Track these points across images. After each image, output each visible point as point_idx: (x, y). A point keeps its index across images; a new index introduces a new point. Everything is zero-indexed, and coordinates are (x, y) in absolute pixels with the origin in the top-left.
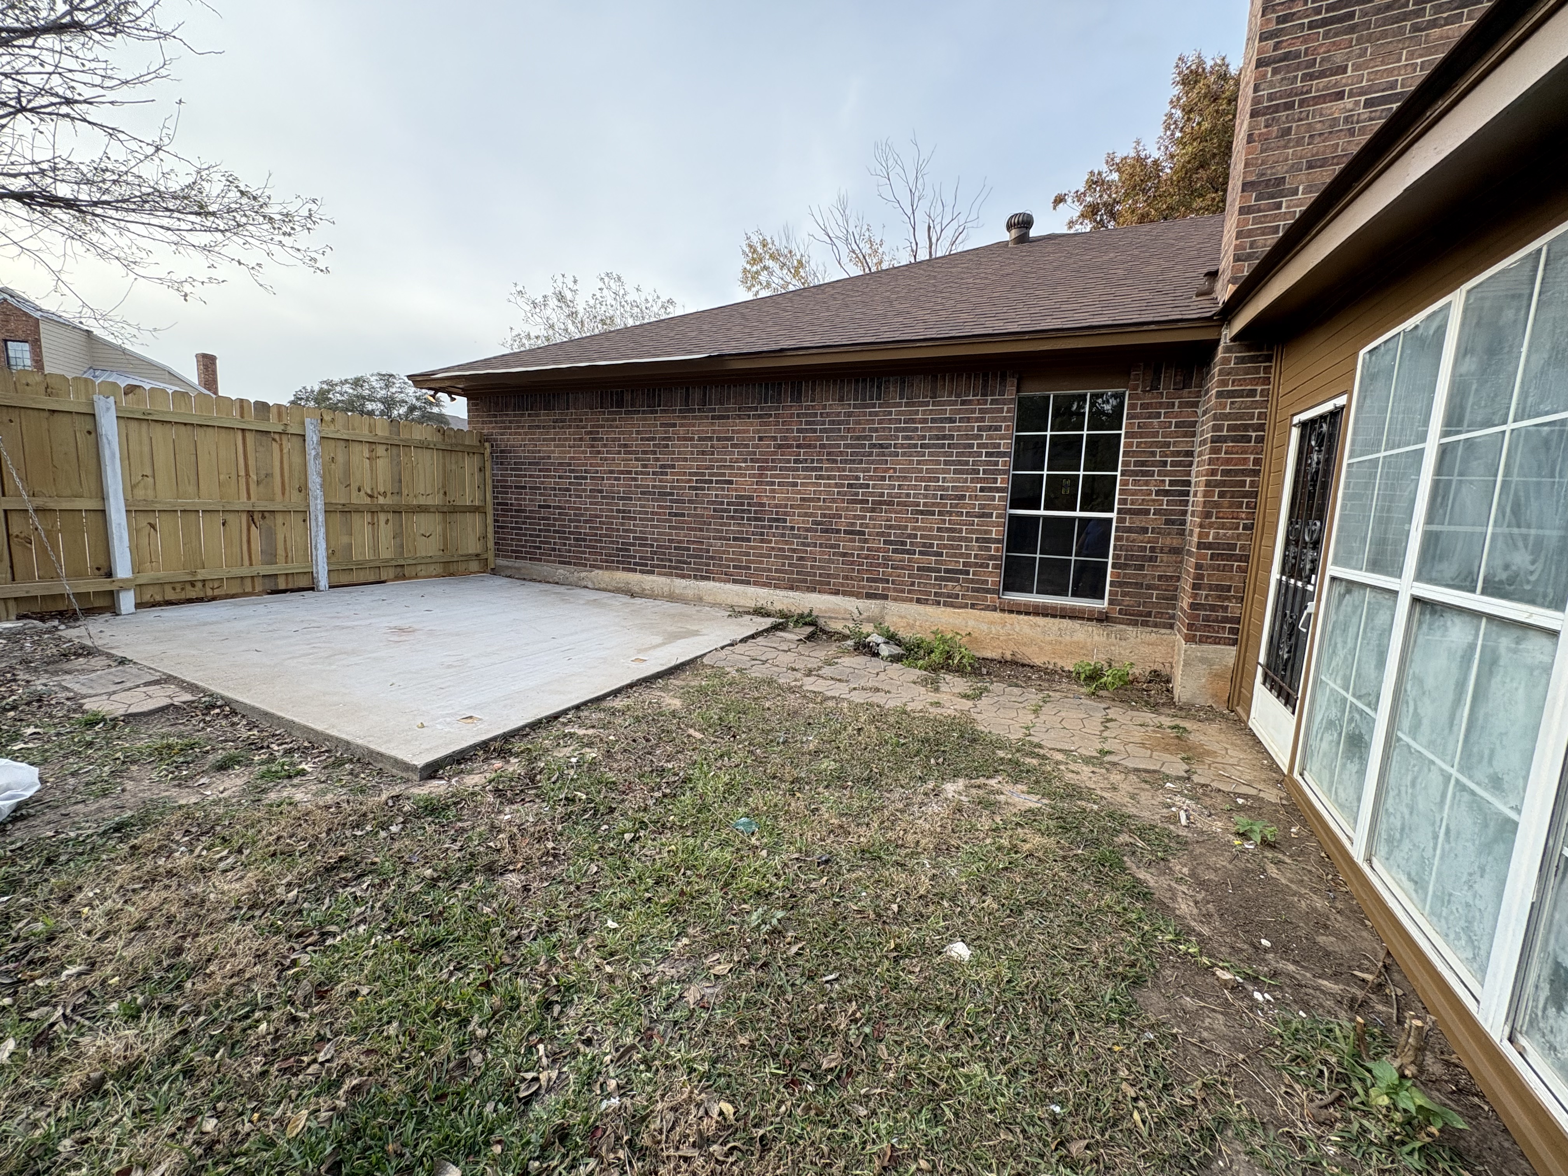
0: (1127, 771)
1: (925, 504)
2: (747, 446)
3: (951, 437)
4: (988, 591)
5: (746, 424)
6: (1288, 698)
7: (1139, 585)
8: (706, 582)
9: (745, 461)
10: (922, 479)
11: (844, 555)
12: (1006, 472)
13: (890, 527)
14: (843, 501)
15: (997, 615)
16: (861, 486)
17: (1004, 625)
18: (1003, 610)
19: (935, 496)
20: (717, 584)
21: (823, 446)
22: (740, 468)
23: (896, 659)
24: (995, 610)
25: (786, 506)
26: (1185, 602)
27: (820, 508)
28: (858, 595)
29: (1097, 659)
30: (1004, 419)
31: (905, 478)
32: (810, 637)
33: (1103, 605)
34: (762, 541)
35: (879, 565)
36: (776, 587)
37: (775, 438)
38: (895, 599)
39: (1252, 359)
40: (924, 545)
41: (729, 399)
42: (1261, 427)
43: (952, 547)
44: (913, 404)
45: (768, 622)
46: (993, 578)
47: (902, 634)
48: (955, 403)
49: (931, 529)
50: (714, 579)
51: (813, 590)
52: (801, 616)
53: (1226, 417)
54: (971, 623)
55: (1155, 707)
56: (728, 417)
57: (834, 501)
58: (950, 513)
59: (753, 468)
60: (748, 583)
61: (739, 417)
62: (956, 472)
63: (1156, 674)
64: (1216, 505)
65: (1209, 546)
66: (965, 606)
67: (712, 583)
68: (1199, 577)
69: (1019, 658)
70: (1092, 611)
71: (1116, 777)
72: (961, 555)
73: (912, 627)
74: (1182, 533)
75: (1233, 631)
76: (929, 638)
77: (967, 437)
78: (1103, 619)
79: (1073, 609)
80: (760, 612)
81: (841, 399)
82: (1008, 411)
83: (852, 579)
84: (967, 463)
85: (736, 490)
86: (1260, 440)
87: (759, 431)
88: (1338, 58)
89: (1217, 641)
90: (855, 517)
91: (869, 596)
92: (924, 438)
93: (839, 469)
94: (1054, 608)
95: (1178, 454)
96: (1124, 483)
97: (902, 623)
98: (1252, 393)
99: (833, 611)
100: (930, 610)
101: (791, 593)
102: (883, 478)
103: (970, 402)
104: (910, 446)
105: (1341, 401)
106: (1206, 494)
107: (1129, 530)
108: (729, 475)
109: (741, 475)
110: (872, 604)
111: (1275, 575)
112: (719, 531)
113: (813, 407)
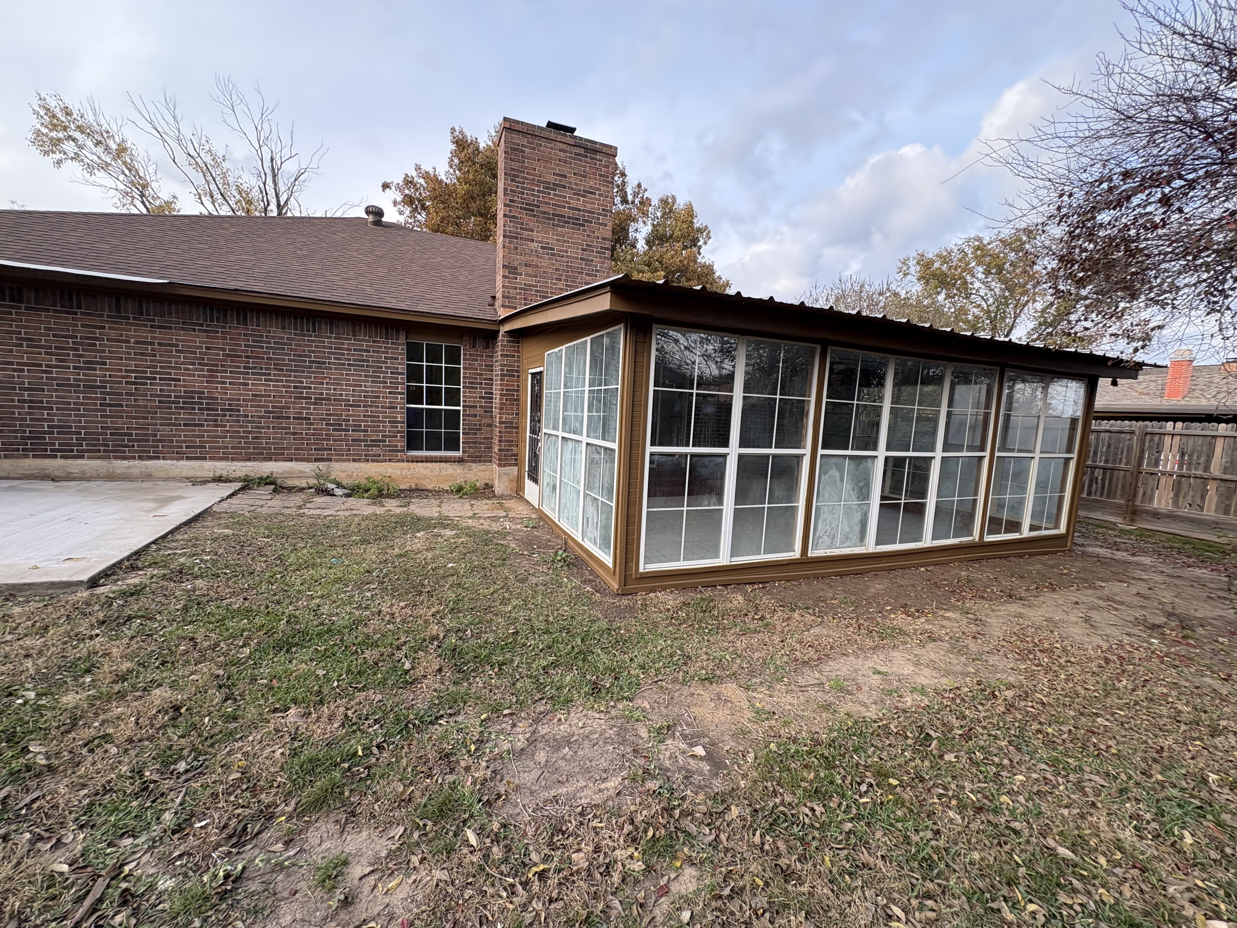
0: (485, 519)
1: (353, 401)
2: (195, 353)
3: (368, 361)
4: (398, 451)
5: (191, 336)
6: (535, 480)
7: (475, 443)
8: (154, 461)
9: (194, 364)
10: (350, 385)
11: (295, 434)
12: (403, 384)
13: (330, 415)
14: (291, 397)
15: (405, 464)
16: (305, 388)
17: (409, 469)
18: (408, 461)
19: (360, 396)
20: (169, 462)
21: (270, 359)
22: (188, 369)
23: (348, 496)
24: (403, 461)
25: (239, 400)
26: (496, 449)
27: (271, 402)
28: (308, 460)
29: (460, 481)
30: (400, 354)
31: (338, 384)
32: (274, 491)
33: (460, 454)
34: (216, 426)
35: (323, 439)
36: (233, 460)
37: (224, 350)
38: (337, 461)
39: (513, 342)
40: (355, 426)
41: (170, 313)
42: (518, 371)
43: (374, 426)
44: (340, 338)
45: (238, 485)
46: (401, 444)
47: (344, 483)
48: (369, 341)
49: (359, 416)
50: (164, 458)
51: (270, 459)
52: (261, 478)
53: (505, 365)
54: (390, 470)
55: (489, 498)
56: (171, 328)
57: (282, 397)
58: (371, 406)
59: (203, 370)
60: (205, 459)
61: (184, 329)
62: (372, 382)
63: (486, 484)
64: (505, 404)
65: (504, 423)
66: (385, 461)
67: (162, 462)
68: (501, 437)
69: (419, 487)
70: (455, 457)
71: (482, 521)
72: (380, 431)
73: (351, 477)
74: (491, 417)
75: (516, 460)
76: (363, 482)
77: (378, 362)
78: (460, 461)
79: (446, 457)
80: (219, 480)
81: (283, 328)
82: (402, 349)
83: (302, 450)
84: (379, 377)
85: (184, 386)
86: (518, 376)
87: (206, 343)
88: (531, 225)
89: (510, 465)
90: (302, 408)
91: (317, 460)
92: (350, 360)
93: (285, 376)
94: (436, 457)
95: (486, 379)
96: (464, 392)
97: (344, 475)
98: (513, 356)
99: (289, 473)
100: (362, 465)
101: (249, 464)
102: (322, 383)
103: (378, 342)
104: (339, 364)
105: (541, 369)
106: (501, 399)
107: (469, 415)
108: (175, 374)
109: (189, 375)
110: (321, 465)
111: (528, 434)
112: (167, 419)
113: (259, 331)
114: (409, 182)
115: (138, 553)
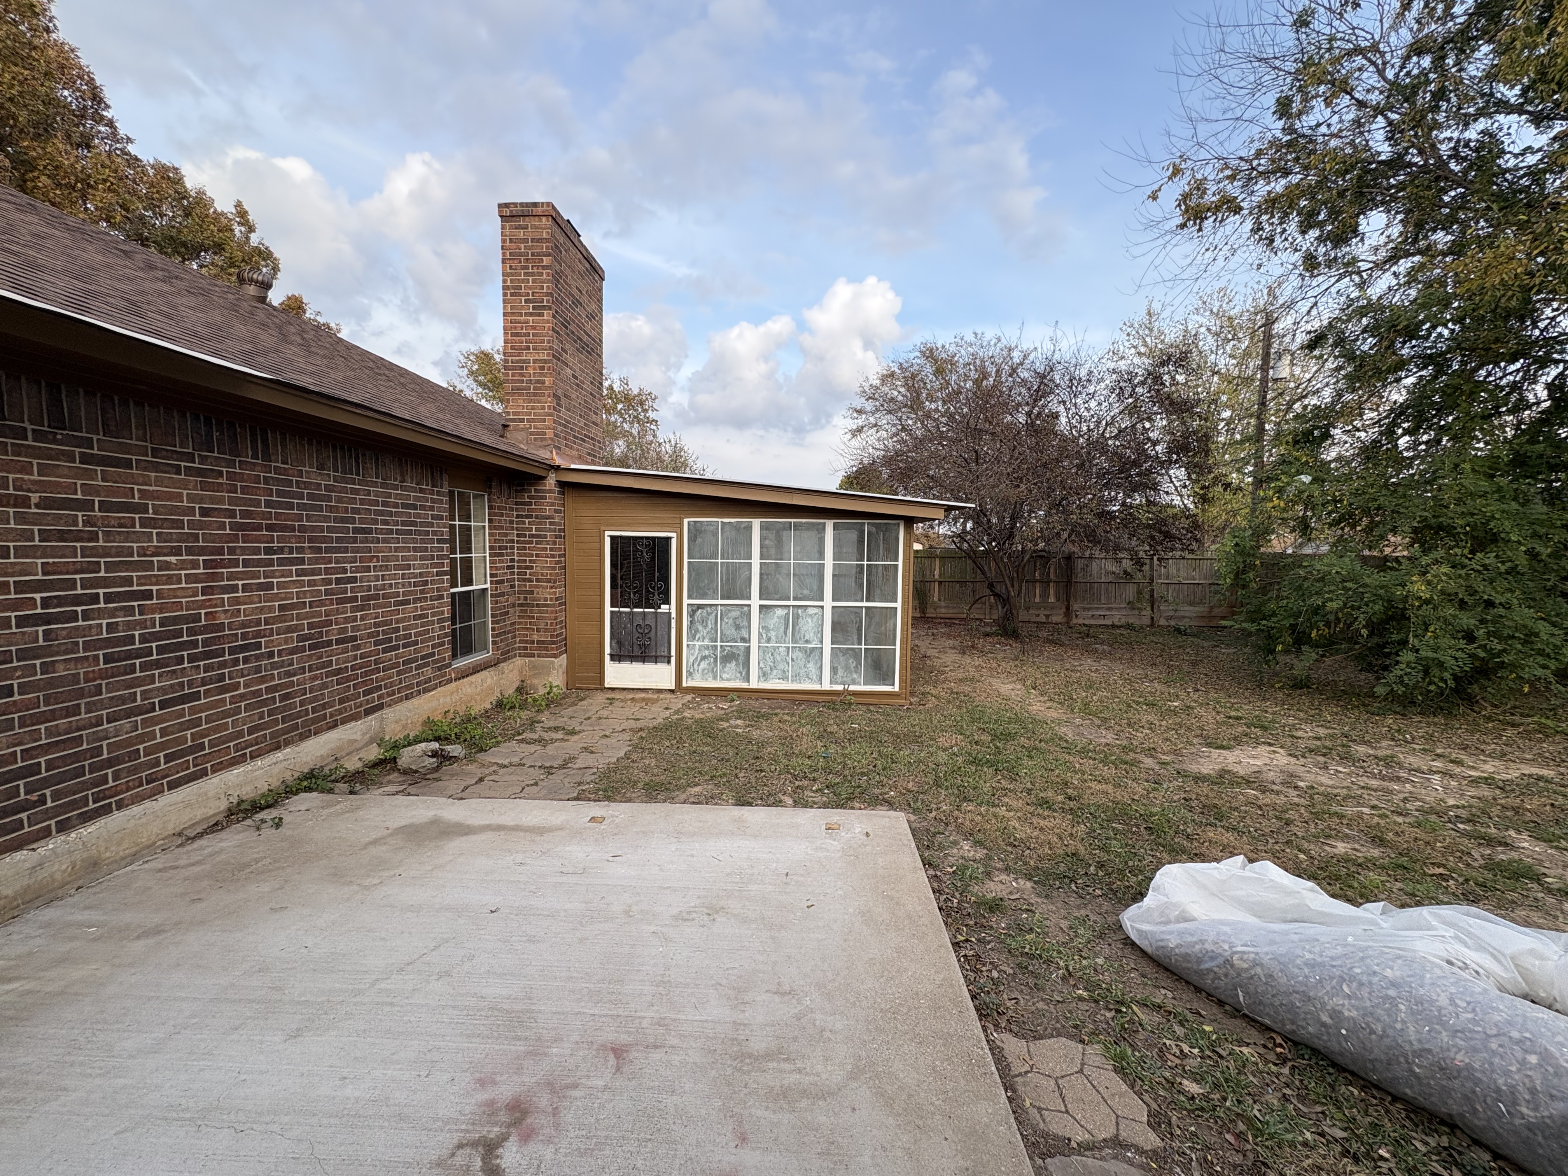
1: (403, 594)
2: (179, 524)
4: (446, 666)
5: (173, 483)
7: (505, 633)
9: (177, 552)
10: (399, 567)
11: (338, 672)
12: (448, 557)
13: (379, 624)
14: (332, 602)
15: (454, 685)
16: (348, 580)
17: (457, 692)
18: (455, 680)
19: (410, 584)
20: (136, 810)
21: (304, 529)
22: (166, 566)
24: (452, 680)
25: (258, 623)
26: (538, 637)
27: (306, 616)
28: (355, 718)
29: (498, 695)
30: (444, 509)
31: (387, 567)
33: (490, 652)
34: (222, 690)
35: (372, 672)
37: (232, 514)
38: (390, 705)
39: (560, 492)
40: (405, 637)
42: (563, 531)
43: (423, 633)
44: (387, 486)
46: (448, 653)
48: (415, 490)
49: (409, 619)
50: (120, 806)
52: (306, 778)
54: (442, 700)
56: (128, 464)
57: (321, 603)
58: (420, 600)
59: (195, 565)
60: (204, 773)
61: (156, 467)
62: (421, 558)
63: (517, 689)
64: (558, 574)
70: (488, 660)
72: (430, 639)
73: (406, 727)
74: (516, 593)
77: (425, 524)
78: (493, 663)
80: (243, 810)
82: (445, 502)
83: (348, 700)
84: (427, 549)
85: (161, 609)
86: (564, 537)
87: (200, 499)
90: (345, 620)
91: (367, 713)
92: (397, 523)
95: (511, 541)
96: (491, 562)
98: (562, 512)
99: (338, 750)
100: (415, 702)
101: (279, 755)
102: (368, 569)
103: (424, 491)
104: (387, 532)
107: (498, 595)
108: (142, 580)
109: (169, 580)
110: (372, 720)
111: (608, 609)
112: (123, 700)
113: (285, 472)
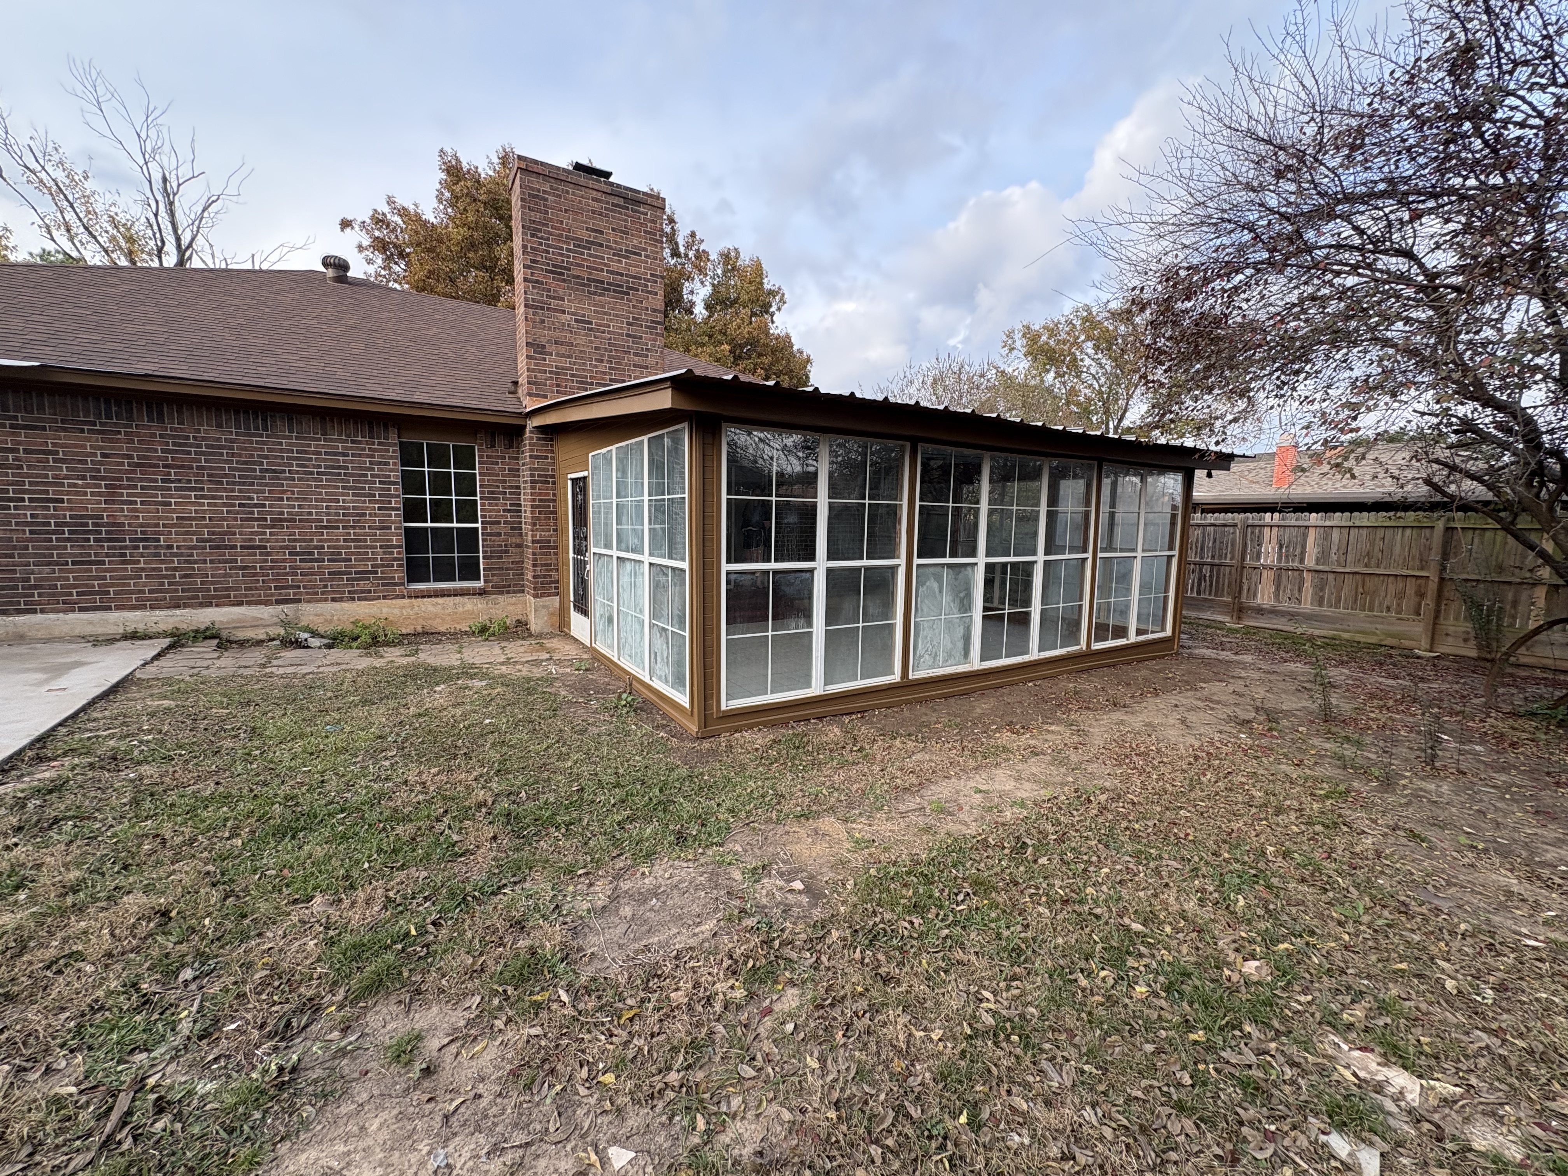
0: (523, 663)
1: (328, 521)
2: (84, 462)
3: (347, 468)
4: (396, 584)
5: (78, 438)
6: (585, 612)
7: (501, 569)
8: (27, 617)
9: (84, 478)
10: (322, 500)
11: (245, 568)
12: (398, 496)
13: (295, 540)
14: (236, 519)
15: (406, 601)
16: (256, 506)
17: (412, 607)
18: (410, 597)
19: (338, 514)
20: (52, 616)
21: (203, 468)
22: (75, 485)
23: (329, 647)
24: (403, 597)
25: (157, 525)
26: (529, 576)
27: (206, 526)
28: (266, 603)
29: (483, 619)
30: (391, 457)
31: (305, 500)
32: (219, 646)
33: (481, 583)
34: (124, 562)
35: (287, 574)
36: (152, 608)
37: (130, 457)
38: (309, 601)
39: (544, 439)
40: (332, 554)
41: (41, 408)
42: (553, 476)
43: (359, 554)
44: (305, 439)
45: (167, 642)
46: (399, 574)
47: (321, 630)
48: (346, 441)
49: (338, 540)
50: (43, 611)
51: (210, 605)
52: (197, 631)
53: (536, 469)
54: (385, 610)
55: (523, 639)
56: (44, 429)
57: (223, 519)
58: (354, 527)
59: (98, 486)
61: (65, 430)
62: (354, 495)
63: (518, 621)
64: (538, 518)
65: (538, 542)
66: (378, 598)
67: (39, 617)
68: (535, 560)
69: (427, 629)
70: (474, 589)
71: (519, 667)
72: (369, 559)
73: (331, 621)
74: (521, 535)
75: (556, 588)
76: (349, 627)
77: (361, 469)
78: (482, 593)
79: (462, 589)
80: (133, 636)
81: (219, 426)
82: (393, 451)
83: (257, 589)
84: (364, 488)
85: (71, 509)
86: (554, 483)
87: (101, 448)
88: (561, 292)
89: (549, 595)
90: (252, 533)
91: (278, 602)
92: (320, 467)
93: (225, 490)
94: (449, 590)
95: (511, 487)
96: (482, 505)
97: (321, 620)
98: (546, 458)
99: (239, 621)
100: (345, 605)
101: (178, 612)
102: (282, 499)
103: (360, 442)
104: (305, 473)
105: (585, 474)
106: (532, 512)
107: (490, 534)
108: (54, 492)
109: (77, 493)
110: (286, 608)
111: (571, 555)
112: (44, 556)
113: (182, 430)
114: (379, 220)
115: (42, 740)
